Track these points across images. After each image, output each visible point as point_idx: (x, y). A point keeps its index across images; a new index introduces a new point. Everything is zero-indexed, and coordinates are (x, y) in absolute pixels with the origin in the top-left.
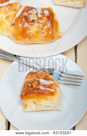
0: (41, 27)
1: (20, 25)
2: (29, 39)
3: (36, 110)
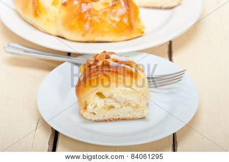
0: (111, 4)
1: (76, 2)
2: (90, 24)
3: (104, 116)
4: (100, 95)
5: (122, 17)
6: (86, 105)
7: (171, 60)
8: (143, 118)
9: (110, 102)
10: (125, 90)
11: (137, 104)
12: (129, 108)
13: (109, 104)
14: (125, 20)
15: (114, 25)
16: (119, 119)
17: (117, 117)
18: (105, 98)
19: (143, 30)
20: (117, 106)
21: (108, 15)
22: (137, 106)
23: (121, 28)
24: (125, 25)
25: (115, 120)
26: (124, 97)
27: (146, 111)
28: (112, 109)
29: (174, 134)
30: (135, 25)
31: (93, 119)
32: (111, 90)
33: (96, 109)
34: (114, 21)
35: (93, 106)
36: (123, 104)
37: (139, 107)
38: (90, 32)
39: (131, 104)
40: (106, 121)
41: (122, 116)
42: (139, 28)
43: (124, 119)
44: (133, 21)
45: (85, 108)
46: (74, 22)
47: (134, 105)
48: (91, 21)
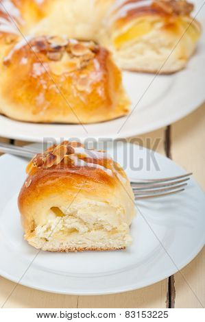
0: (79, 66)
1: (25, 61)
2: (45, 96)
3: (62, 244)
4: (56, 210)
5: (95, 86)
6: (34, 226)
7: (168, 155)
8: (123, 249)
9: (71, 223)
10: (96, 205)
11: (114, 226)
12: (101, 233)
13: (69, 226)
14: (100, 92)
15: (82, 98)
16: (85, 250)
17: (81, 247)
18: (64, 215)
19: (127, 107)
20: (82, 229)
21: (74, 83)
22: (114, 230)
23: (93, 103)
24: (100, 98)
25: (79, 250)
26: (94, 215)
27: (128, 239)
28: (75, 233)
29: (170, 278)
30: (116, 99)
31: (44, 248)
32: (74, 204)
33: (49, 232)
34: (83, 92)
35: (45, 228)
36: (91, 226)
37: (117, 232)
38: (45, 108)
39: (105, 227)
40: (65, 251)
41: (89, 245)
42: (121, 103)
43: (93, 250)
44: (112, 92)
45: (32, 231)
46: (21, 92)
47: (109, 228)
48: (47, 91)
